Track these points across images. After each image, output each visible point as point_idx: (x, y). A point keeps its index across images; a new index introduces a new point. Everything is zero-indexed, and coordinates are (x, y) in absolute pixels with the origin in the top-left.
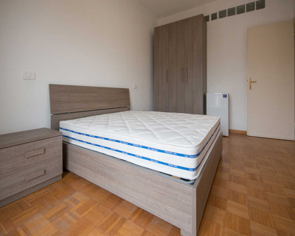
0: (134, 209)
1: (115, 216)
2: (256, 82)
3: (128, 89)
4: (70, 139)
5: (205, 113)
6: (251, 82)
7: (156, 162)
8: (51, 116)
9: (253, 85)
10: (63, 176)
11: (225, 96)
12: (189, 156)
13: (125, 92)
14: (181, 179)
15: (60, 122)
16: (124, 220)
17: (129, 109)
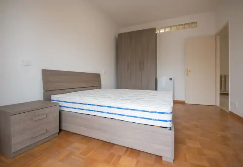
0: (125, 149)
1: (112, 155)
2: (191, 71)
3: (100, 74)
4: (62, 107)
5: (156, 90)
6: (188, 71)
7: (142, 118)
8: (44, 92)
9: (189, 73)
10: (59, 133)
11: (171, 79)
12: (167, 113)
13: (98, 76)
14: (161, 127)
15: (52, 96)
16: (120, 157)
17: (100, 88)
